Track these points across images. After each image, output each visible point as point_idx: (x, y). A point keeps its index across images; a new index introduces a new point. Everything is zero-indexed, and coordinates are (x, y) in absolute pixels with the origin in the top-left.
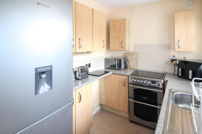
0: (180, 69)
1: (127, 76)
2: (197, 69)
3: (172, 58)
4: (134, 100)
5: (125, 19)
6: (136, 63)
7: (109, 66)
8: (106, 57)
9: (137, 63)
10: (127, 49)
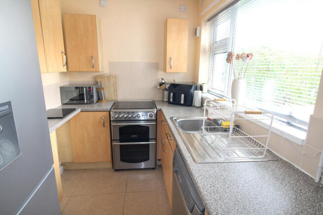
0: (172, 94)
1: (107, 111)
2: (189, 92)
3: (160, 81)
4: (120, 142)
5: (95, 16)
6: (114, 92)
7: (69, 100)
8: (61, 85)
9: (116, 90)
10: (100, 70)
